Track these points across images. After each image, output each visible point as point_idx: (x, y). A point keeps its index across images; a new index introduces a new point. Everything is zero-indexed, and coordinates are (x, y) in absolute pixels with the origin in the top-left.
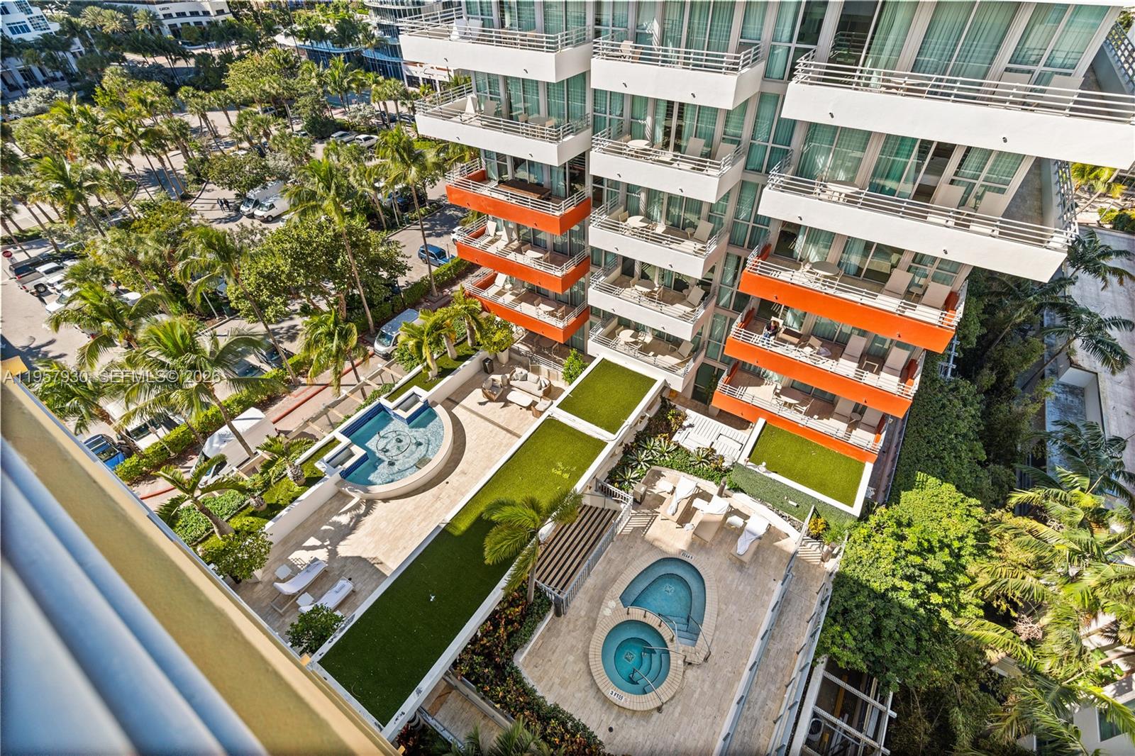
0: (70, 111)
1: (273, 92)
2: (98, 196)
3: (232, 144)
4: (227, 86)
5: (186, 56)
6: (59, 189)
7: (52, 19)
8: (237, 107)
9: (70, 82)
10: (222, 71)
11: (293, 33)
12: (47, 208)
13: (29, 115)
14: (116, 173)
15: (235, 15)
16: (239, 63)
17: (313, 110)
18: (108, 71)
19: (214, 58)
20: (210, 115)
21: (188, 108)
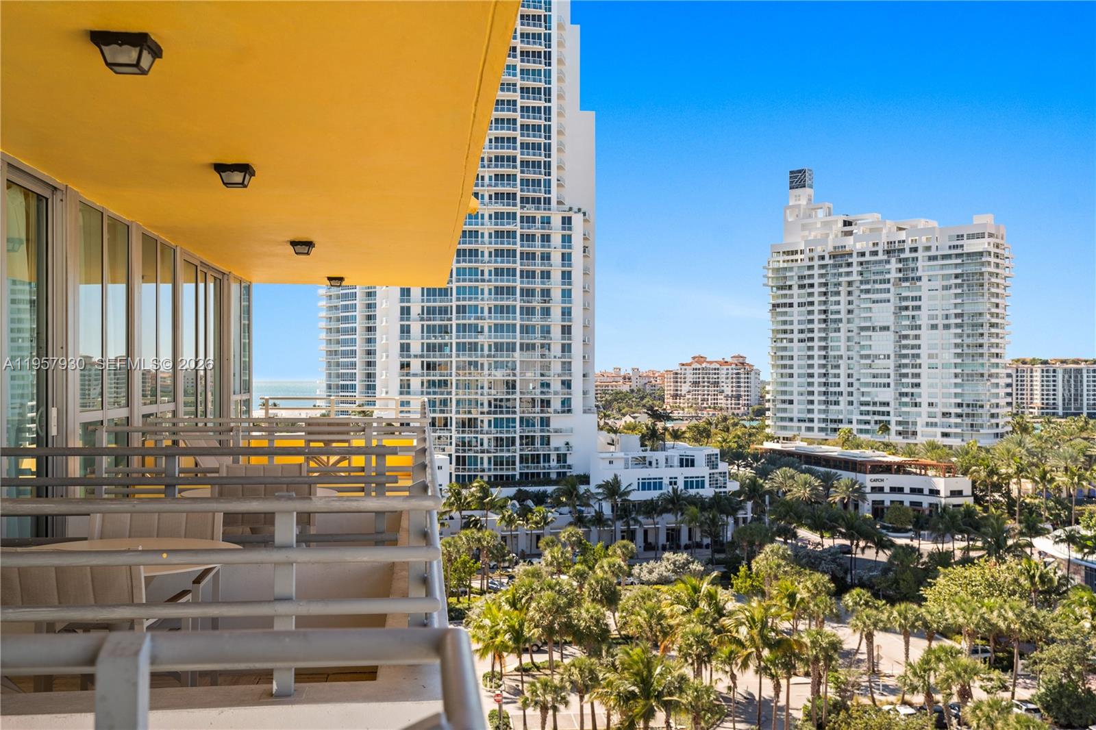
0: (696, 590)
1: (1002, 625)
2: (668, 716)
3: (893, 691)
4: (925, 600)
5: (881, 545)
6: (632, 693)
7: (734, 477)
8: (929, 633)
9: (715, 551)
10: (926, 575)
11: (1071, 539)
12: (601, 711)
13: (649, 583)
14: (708, 690)
15: (978, 500)
16: (959, 569)
17: (1068, 672)
18: (768, 548)
19: (921, 555)
20: (879, 637)
21: (852, 620)
